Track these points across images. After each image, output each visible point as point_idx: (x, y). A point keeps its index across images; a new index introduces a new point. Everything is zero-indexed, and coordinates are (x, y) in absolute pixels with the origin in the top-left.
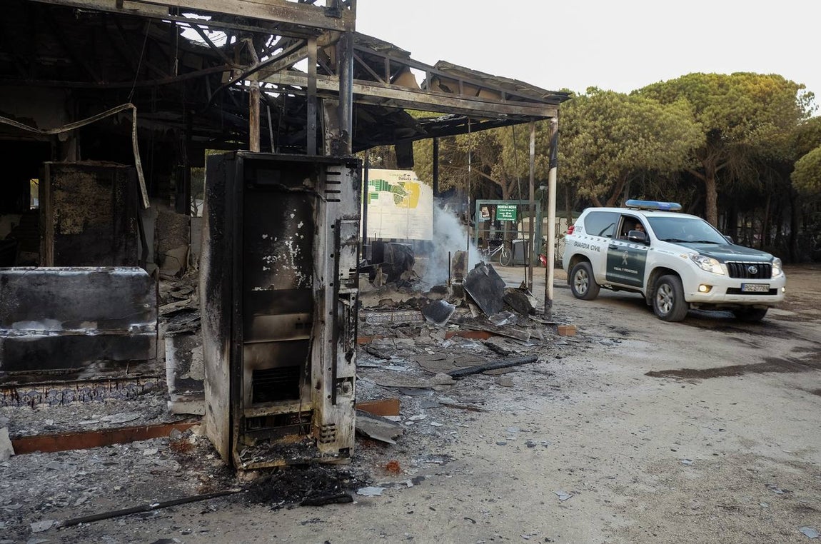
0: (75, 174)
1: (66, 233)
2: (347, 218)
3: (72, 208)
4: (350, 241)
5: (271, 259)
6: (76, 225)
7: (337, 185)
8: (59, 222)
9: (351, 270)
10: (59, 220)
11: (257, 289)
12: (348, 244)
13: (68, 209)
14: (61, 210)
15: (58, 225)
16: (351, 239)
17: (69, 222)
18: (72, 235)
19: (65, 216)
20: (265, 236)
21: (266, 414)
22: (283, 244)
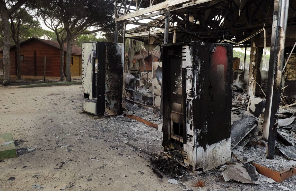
0: (294, 58)
1: (289, 80)
2: (189, 67)
3: (293, 70)
4: (189, 77)
5: (177, 82)
6: (293, 77)
7: (185, 53)
8: (287, 76)
9: (190, 89)
10: (287, 75)
11: (174, 93)
12: (189, 78)
13: (291, 71)
14: (288, 71)
15: (287, 77)
16: (190, 76)
17: (291, 76)
18: (291, 81)
19: (290, 74)
20: (175, 74)
21: (176, 139)
22: (180, 77)
